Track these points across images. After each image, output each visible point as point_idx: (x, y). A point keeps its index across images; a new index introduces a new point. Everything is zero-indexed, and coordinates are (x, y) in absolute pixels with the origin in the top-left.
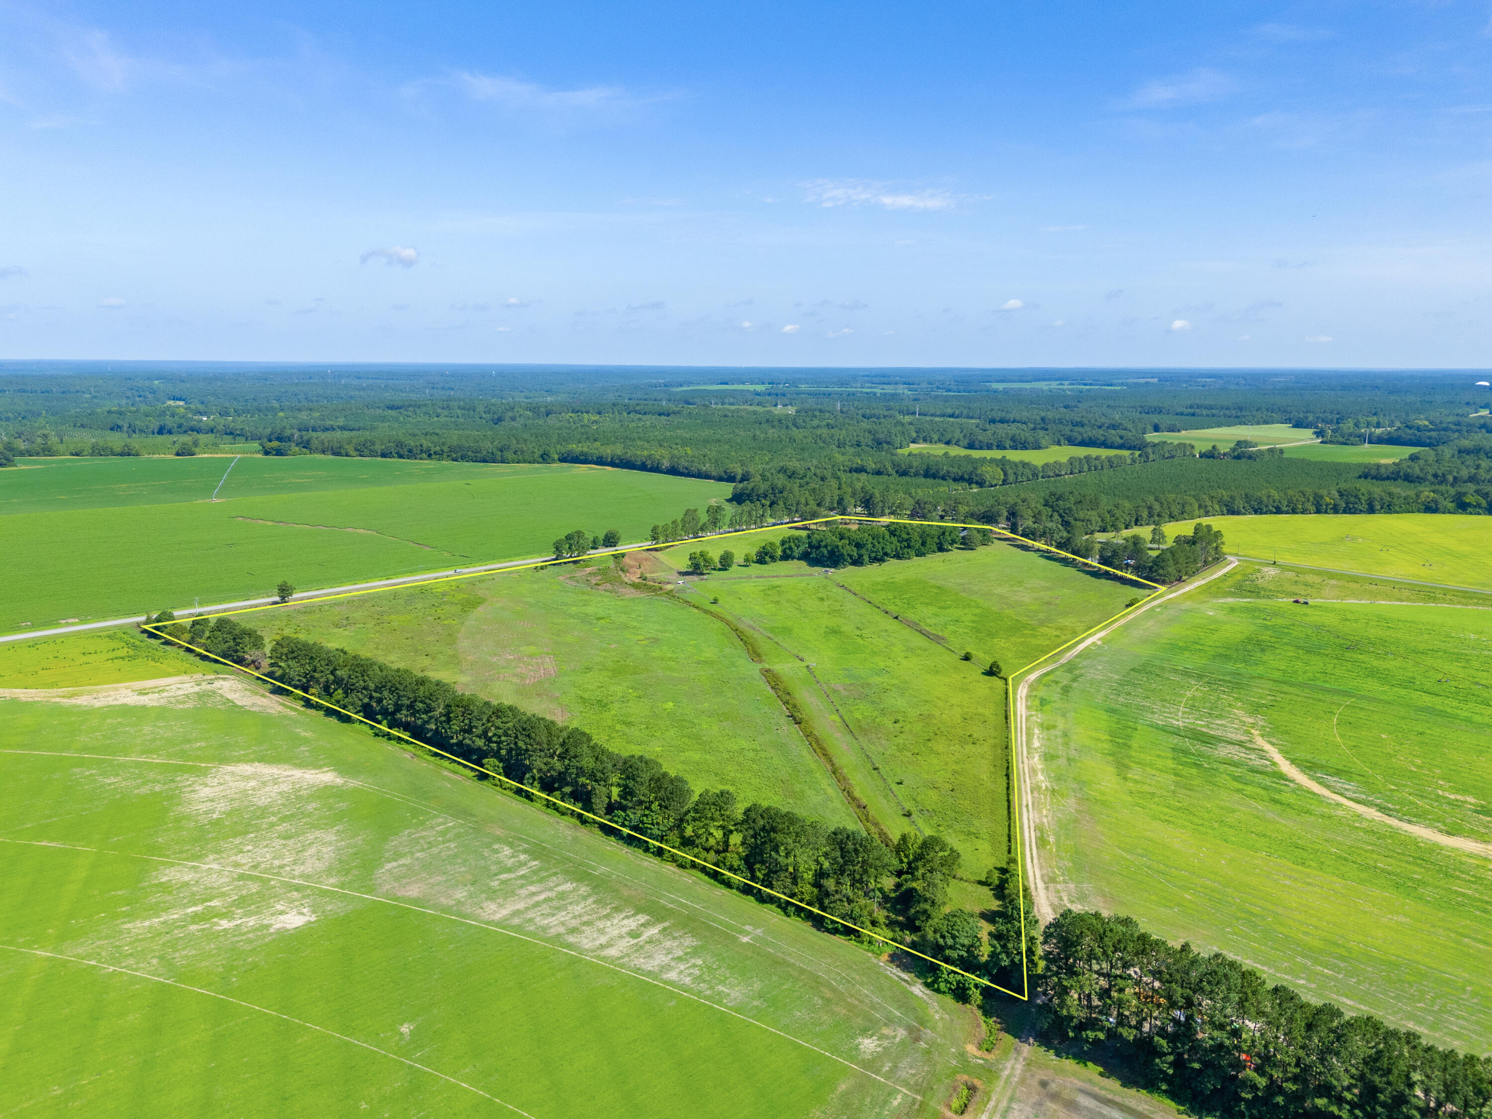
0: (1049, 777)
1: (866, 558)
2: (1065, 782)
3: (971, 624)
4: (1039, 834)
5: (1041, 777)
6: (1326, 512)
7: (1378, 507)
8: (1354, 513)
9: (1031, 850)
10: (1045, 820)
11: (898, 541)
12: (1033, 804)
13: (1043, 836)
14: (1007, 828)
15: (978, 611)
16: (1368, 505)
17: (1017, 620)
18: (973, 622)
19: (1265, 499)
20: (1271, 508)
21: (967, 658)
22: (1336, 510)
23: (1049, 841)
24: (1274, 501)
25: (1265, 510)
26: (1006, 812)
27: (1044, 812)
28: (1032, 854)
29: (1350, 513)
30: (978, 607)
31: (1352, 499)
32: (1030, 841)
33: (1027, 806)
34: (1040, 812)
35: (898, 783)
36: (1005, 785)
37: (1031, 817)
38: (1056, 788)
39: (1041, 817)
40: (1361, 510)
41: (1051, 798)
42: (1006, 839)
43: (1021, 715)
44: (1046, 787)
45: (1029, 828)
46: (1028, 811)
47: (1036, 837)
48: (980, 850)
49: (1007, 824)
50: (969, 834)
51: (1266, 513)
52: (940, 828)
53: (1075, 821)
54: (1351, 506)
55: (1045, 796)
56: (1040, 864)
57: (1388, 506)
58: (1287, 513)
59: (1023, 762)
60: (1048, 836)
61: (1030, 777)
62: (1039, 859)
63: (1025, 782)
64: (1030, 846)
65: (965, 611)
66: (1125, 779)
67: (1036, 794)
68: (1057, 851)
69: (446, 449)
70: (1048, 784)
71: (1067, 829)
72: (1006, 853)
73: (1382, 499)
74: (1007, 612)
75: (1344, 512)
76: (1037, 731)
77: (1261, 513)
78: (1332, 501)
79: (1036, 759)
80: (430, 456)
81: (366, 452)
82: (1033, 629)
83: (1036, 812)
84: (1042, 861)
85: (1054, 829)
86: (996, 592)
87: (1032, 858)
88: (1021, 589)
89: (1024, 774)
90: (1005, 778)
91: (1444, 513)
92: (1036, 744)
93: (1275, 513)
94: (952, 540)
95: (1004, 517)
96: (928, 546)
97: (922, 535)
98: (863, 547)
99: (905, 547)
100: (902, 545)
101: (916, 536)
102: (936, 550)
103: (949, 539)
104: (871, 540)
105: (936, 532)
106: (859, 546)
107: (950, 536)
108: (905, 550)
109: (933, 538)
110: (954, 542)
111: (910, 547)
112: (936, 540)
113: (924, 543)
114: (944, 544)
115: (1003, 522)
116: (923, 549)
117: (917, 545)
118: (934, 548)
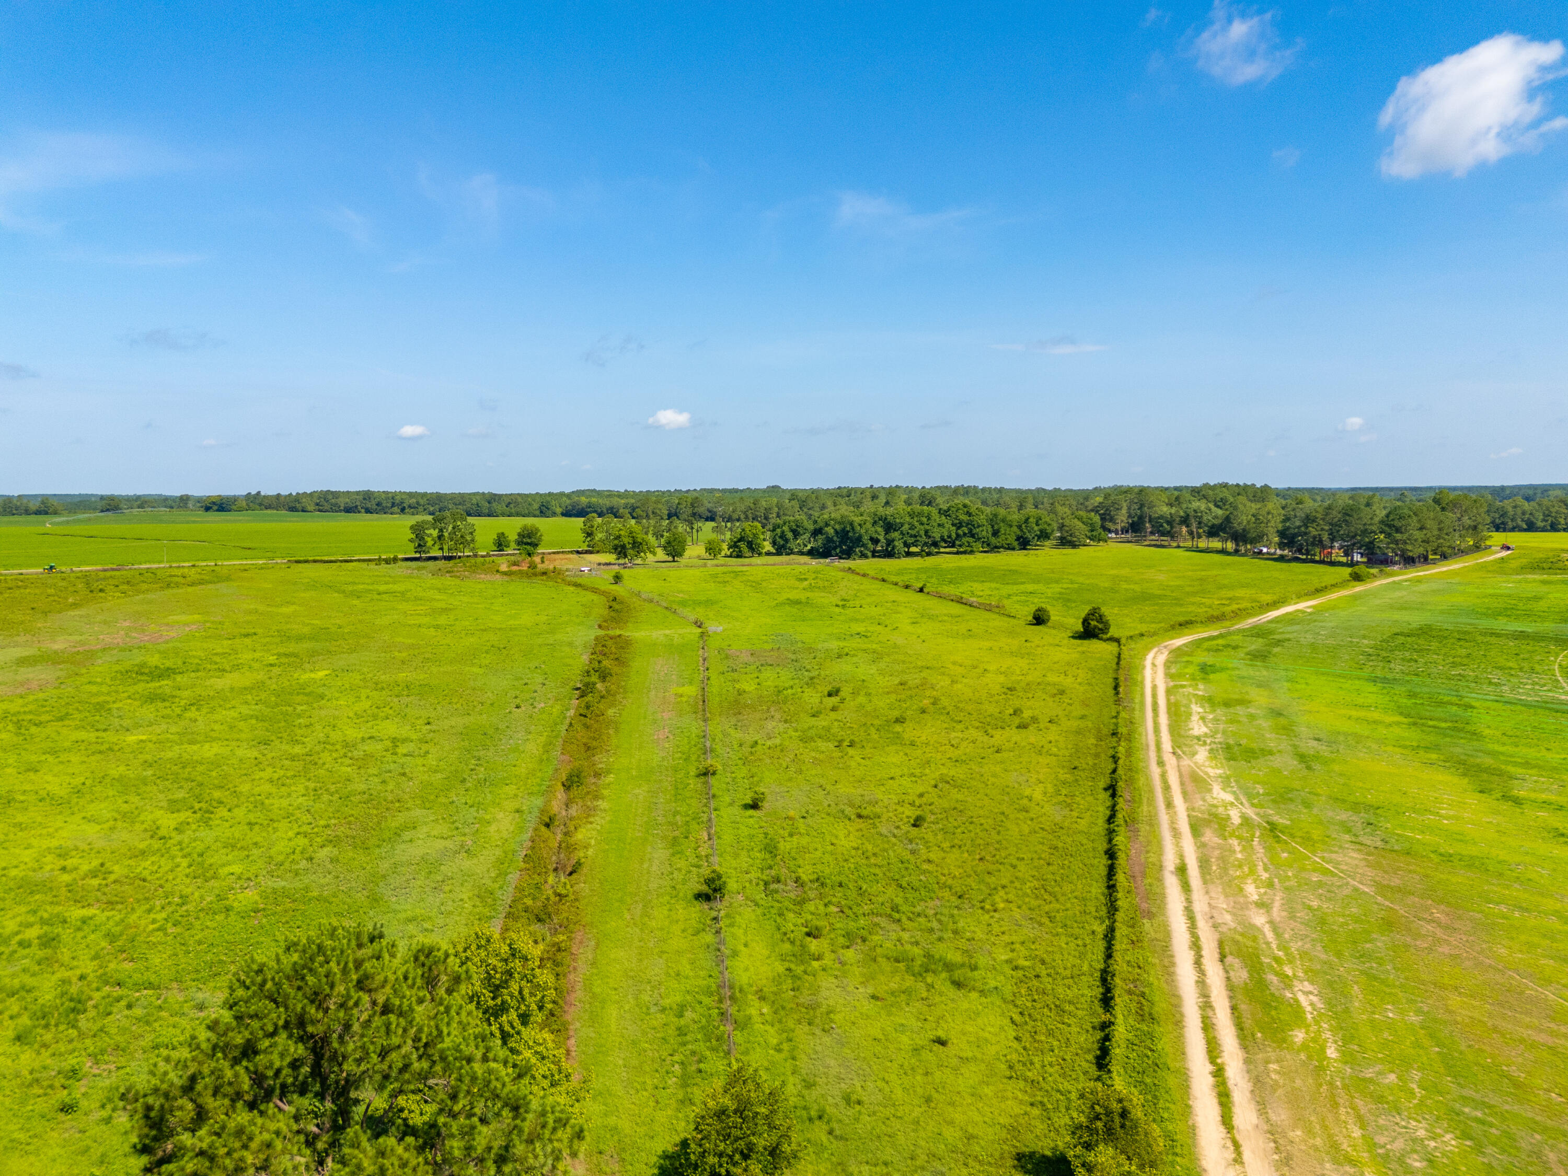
0: (1250, 796)
1: (898, 545)
2: (1308, 805)
4: (1241, 975)
5: (1220, 795)
9: (1213, 1049)
10: (1259, 919)
11: (954, 525)
12: (1204, 864)
13: (1262, 984)
14: (1101, 945)
15: (1072, 586)
19: (1510, 509)
20: (1520, 522)
21: (1039, 619)
23: (1296, 1007)
24: (1524, 513)
25: (1510, 525)
26: (1097, 889)
27: (1252, 891)
28: (1219, 1072)
30: (1073, 583)
32: (1206, 1006)
33: (1182, 870)
34: (1234, 889)
35: (747, 807)
36: (1103, 811)
37: (1200, 906)
38: (1281, 821)
39: (1240, 907)
41: (1268, 849)
42: (1090, 991)
43: (1154, 688)
44: (1246, 820)
45: (1196, 945)
46: (1186, 887)
47: (1231, 987)
48: (959, 1046)
49: (1100, 929)
50: (931, 965)
51: (1513, 530)
52: (813, 945)
53: (1389, 924)
55: (1247, 843)
56: (1273, 1133)
58: (1544, 530)
59: (1161, 763)
60: (1288, 984)
61: (1185, 794)
62: (1262, 1106)
63: (1169, 805)
64: (1208, 1026)
66: (1517, 802)
67: (1209, 836)
68: (1348, 1057)
69: (422, 502)
70: (1250, 812)
71: (1363, 956)
72: (1086, 1063)
74: (1126, 586)
76: (1196, 709)
77: (1504, 531)
79: (1202, 755)
80: (403, 510)
81: (327, 506)
83: (1217, 891)
84: (1280, 1115)
85: (1303, 954)
87: (1224, 1097)
89: (1167, 788)
90: (1104, 796)
92: (1198, 728)
93: (1525, 530)
94: (1041, 531)
95: (1124, 511)
96: (1003, 537)
97: (993, 520)
98: (895, 530)
99: (965, 534)
100: (960, 532)
101: (982, 519)
102: (1016, 544)
103: (1036, 528)
104: (908, 519)
105: (1015, 517)
106: (889, 527)
107: (1037, 525)
108: (965, 540)
109: (1011, 526)
110: (1044, 535)
111: (973, 536)
112: (1015, 529)
113: (995, 533)
114: (1028, 534)
115: (1122, 518)
116: (993, 540)
117: (984, 533)
118: (1012, 539)
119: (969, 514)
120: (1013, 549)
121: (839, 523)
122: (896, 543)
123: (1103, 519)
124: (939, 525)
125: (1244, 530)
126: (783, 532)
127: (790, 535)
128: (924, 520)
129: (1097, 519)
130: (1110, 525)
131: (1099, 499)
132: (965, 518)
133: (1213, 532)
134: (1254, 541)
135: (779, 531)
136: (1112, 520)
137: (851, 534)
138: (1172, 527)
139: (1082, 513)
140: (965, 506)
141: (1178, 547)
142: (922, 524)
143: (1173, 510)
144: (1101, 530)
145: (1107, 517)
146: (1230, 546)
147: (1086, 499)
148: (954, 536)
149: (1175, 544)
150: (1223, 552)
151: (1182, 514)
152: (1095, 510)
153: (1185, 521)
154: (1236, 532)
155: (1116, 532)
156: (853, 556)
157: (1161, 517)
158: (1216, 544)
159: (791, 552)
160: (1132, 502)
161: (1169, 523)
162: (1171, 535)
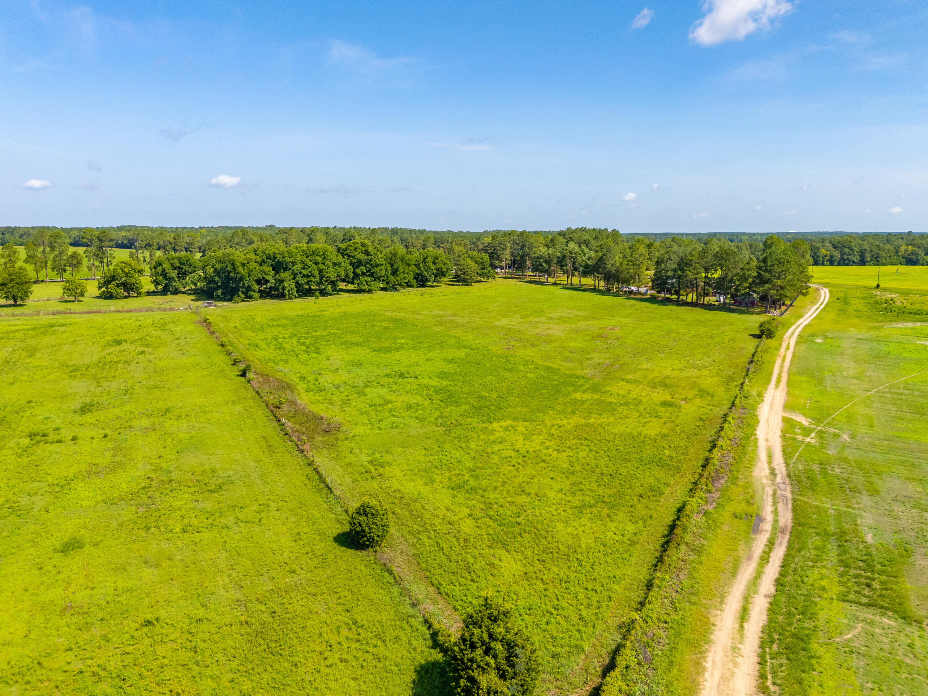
1: (289, 285)
3: (435, 383)
6: (823, 264)
7: (869, 259)
8: (847, 265)
11: (351, 264)
15: (460, 354)
16: (861, 256)
17: (549, 369)
18: (442, 375)
22: (832, 262)
29: (844, 265)
30: (460, 345)
31: (846, 250)
40: (853, 262)
54: (845, 257)
57: (876, 258)
65: (430, 355)
73: (871, 251)
74: (521, 353)
75: (839, 264)
78: (828, 253)
82: (595, 389)
86: (498, 324)
88: (543, 319)
91: (923, 265)
94: (437, 270)
95: (508, 251)
96: (402, 276)
97: (392, 260)
98: (286, 269)
99: (363, 274)
100: (358, 271)
101: (380, 258)
102: (414, 282)
103: (433, 267)
104: (299, 257)
105: (415, 256)
106: (278, 267)
107: (434, 263)
108: (362, 279)
109: (409, 265)
110: (440, 274)
111: (372, 275)
112: (413, 268)
113: (395, 272)
114: (425, 273)
115: (507, 256)
116: (392, 279)
117: (383, 273)
118: (410, 277)
119: (367, 253)
120: (412, 286)
121: (221, 262)
122: (286, 284)
123: (491, 257)
124: (335, 264)
125: (617, 271)
126: (164, 270)
127: (173, 274)
128: (319, 259)
129: (486, 257)
130: (497, 263)
131: (488, 240)
132: (362, 257)
133: (587, 271)
134: (626, 282)
135: (160, 269)
136: (498, 258)
137: (232, 275)
138: (549, 267)
139: (475, 253)
140: (363, 245)
141: (555, 284)
142: (316, 264)
143: (551, 251)
144: (489, 268)
145: (494, 255)
146: (602, 285)
147: (478, 239)
148: (351, 275)
149: (551, 281)
150: (594, 290)
151: (559, 254)
152: (485, 250)
153: (561, 262)
154: (609, 272)
155: (502, 268)
156: (236, 298)
157: (539, 257)
158: (589, 281)
159: (176, 292)
160: (515, 242)
161: (547, 262)
162: (548, 272)
